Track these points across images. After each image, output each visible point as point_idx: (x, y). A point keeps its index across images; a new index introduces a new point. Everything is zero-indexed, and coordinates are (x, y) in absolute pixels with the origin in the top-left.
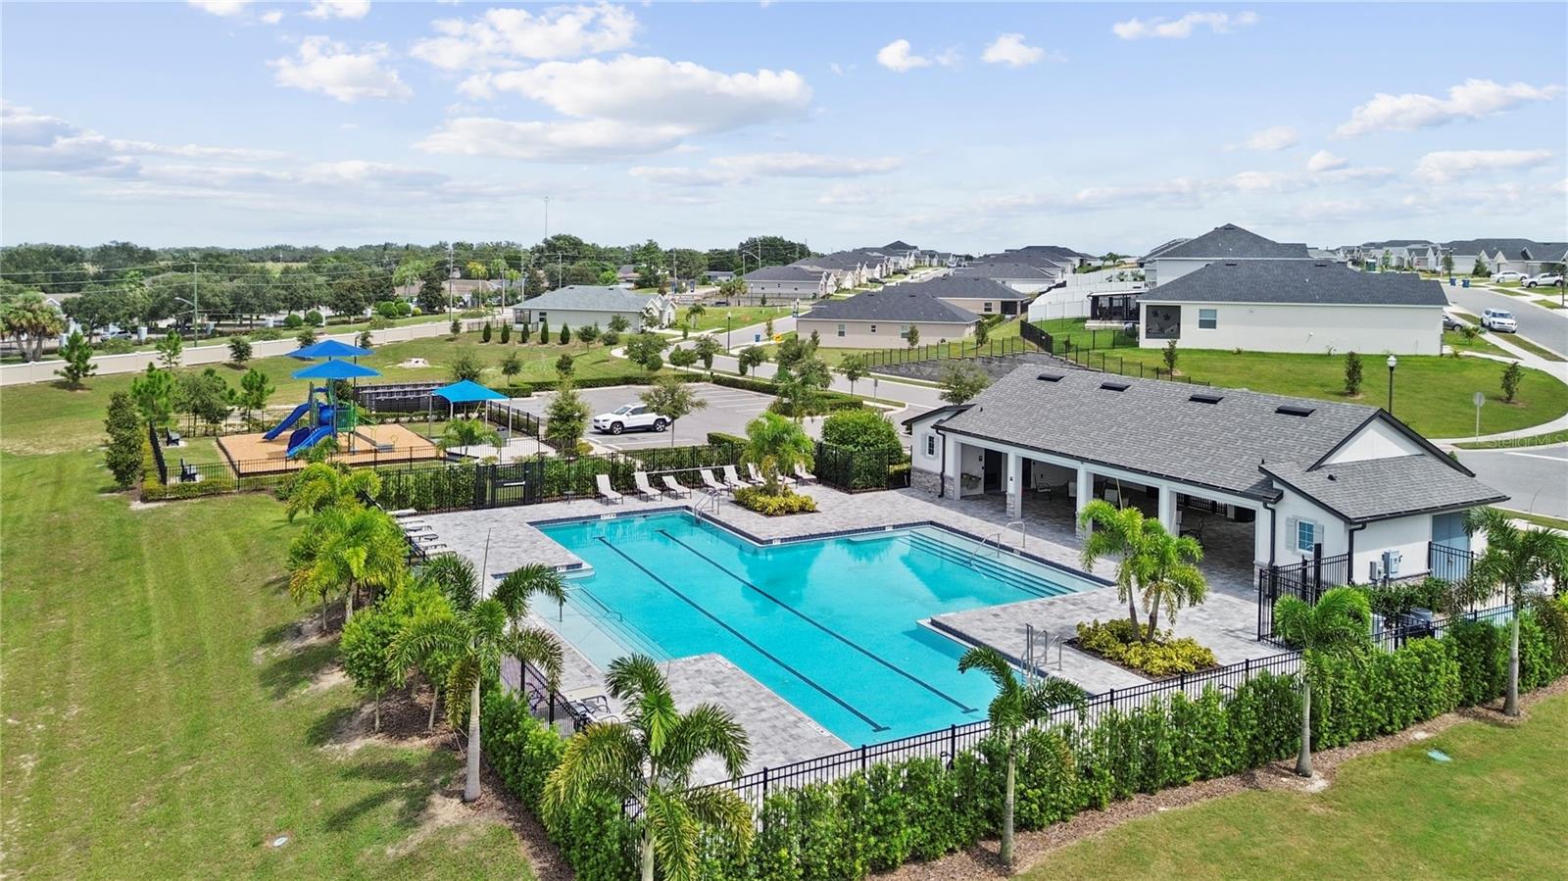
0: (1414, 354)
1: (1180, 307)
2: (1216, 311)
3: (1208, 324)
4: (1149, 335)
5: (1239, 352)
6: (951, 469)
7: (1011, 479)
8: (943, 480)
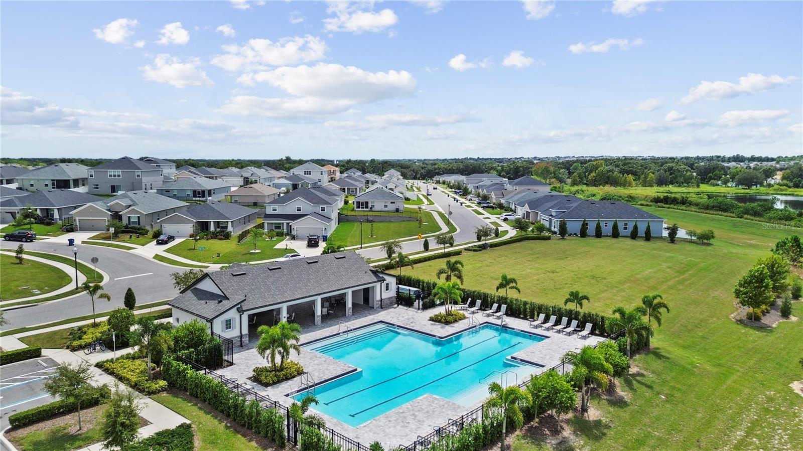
6: (246, 330)
7: (285, 317)
8: (241, 338)
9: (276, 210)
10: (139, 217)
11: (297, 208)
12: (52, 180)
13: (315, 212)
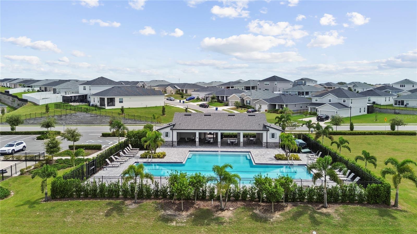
0: (160, 106)
1: (115, 98)
2: (123, 99)
3: (121, 102)
4: (108, 105)
5: (130, 108)
6: (175, 139)
7: (197, 138)
8: (173, 142)
9: (317, 101)
10: (250, 101)
11: (329, 99)
12: (245, 87)
13: (339, 103)
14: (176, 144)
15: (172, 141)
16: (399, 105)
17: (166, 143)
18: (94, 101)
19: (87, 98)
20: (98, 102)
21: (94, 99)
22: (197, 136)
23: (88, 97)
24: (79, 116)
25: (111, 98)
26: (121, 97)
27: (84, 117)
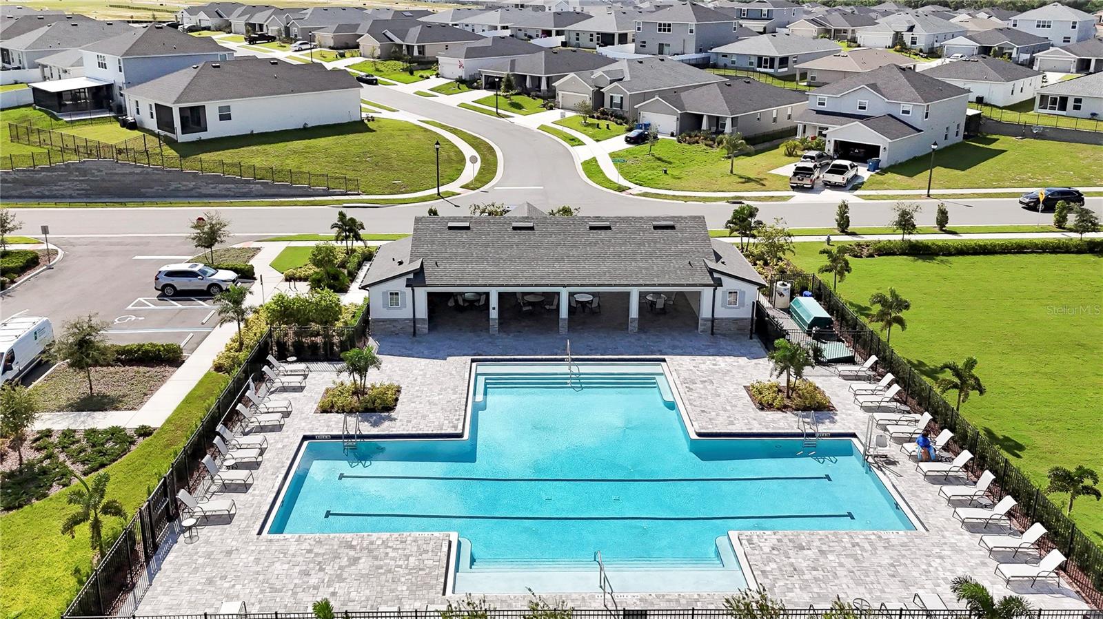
1: (205, 106)
2: (229, 107)
3: (225, 117)
4: (184, 130)
5: (253, 134)
6: (422, 312)
7: (494, 309)
8: (414, 322)
10: (622, 98)
11: (859, 101)
12: (598, 33)
13: (889, 115)
14: (423, 328)
15: (414, 320)
16: (1051, 108)
17: (394, 326)
18: (138, 109)
19: (115, 96)
20: (152, 117)
21: (138, 106)
22: (494, 302)
23: (116, 91)
24: (93, 171)
25: (192, 108)
26: (224, 103)
27: (111, 173)
